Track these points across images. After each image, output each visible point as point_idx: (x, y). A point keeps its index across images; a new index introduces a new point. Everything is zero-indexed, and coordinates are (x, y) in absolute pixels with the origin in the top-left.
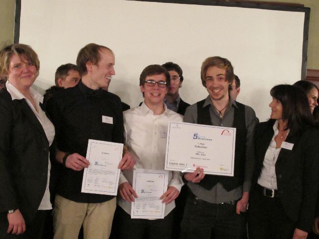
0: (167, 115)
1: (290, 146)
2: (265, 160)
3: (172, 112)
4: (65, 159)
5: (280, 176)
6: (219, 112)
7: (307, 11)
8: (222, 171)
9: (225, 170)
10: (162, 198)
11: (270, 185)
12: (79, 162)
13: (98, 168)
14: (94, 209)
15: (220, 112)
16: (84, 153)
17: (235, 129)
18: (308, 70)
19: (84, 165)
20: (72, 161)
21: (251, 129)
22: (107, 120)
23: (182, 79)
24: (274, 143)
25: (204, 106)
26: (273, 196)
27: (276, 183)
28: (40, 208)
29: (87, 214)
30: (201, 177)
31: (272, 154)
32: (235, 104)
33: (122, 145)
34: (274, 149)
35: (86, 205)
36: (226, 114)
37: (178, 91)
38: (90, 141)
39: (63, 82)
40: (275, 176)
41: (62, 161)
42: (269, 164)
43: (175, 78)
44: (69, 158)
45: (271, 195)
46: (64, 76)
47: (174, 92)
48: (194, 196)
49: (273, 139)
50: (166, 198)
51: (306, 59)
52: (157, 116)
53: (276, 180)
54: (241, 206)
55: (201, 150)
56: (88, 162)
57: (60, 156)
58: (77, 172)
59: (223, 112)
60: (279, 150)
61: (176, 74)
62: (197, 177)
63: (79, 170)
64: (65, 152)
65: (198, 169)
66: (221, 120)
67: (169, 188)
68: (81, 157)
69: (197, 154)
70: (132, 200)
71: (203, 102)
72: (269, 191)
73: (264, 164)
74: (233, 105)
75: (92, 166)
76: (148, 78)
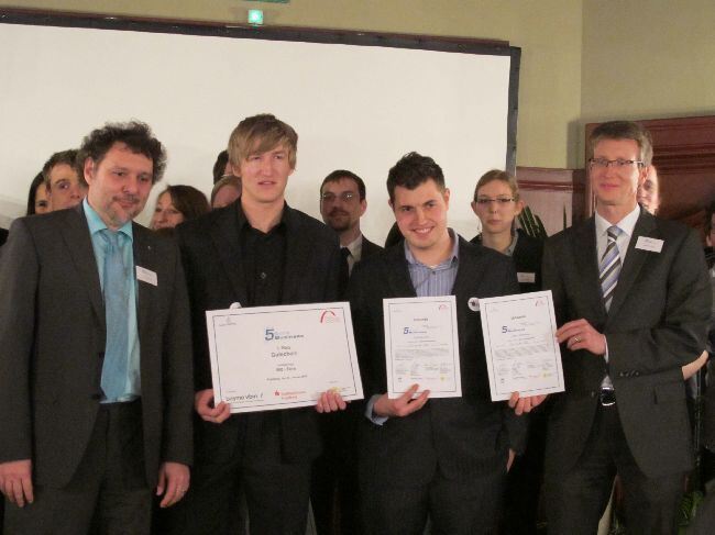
7: (515, 54)
18: (519, 168)
51: (515, 148)
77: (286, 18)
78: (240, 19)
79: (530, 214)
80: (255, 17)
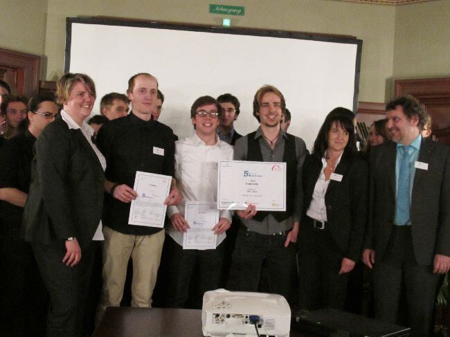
0: (219, 145)
1: (338, 178)
2: (314, 192)
3: (224, 143)
4: (113, 189)
5: (330, 207)
6: (269, 143)
7: (359, 43)
8: (274, 207)
9: (277, 205)
10: (214, 229)
11: (320, 217)
12: (127, 194)
13: (145, 200)
14: (142, 241)
15: (271, 142)
16: (131, 185)
17: (285, 164)
18: (360, 102)
19: (131, 196)
20: (121, 192)
21: (301, 161)
22: (159, 151)
23: (238, 112)
24: (322, 176)
25: (256, 137)
26: (323, 227)
27: (326, 215)
28: (94, 239)
29: (135, 245)
30: (253, 213)
31: (321, 186)
32: (285, 135)
33: (170, 177)
34: (324, 181)
35: (134, 236)
36: (277, 145)
37: (232, 123)
38: (138, 173)
39: (108, 112)
40: (325, 208)
41: (110, 192)
42: (319, 197)
43: (230, 110)
44: (117, 188)
45: (321, 227)
46: (109, 106)
47: (228, 124)
48: (245, 228)
49: (322, 171)
50: (218, 229)
51: (358, 92)
52: (209, 146)
53: (325, 212)
54: (291, 238)
55: (252, 187)
56: (136, 193)
57: (109, 185)
58: (124, 203)
59: (274, 142)
60: (328, 182)
61: (232, 106)
62: (249, 215)
63: (127, 202)
64: (113, 182)
65: (250, 206)
66: (272, 152)
67: (220, 219)
68: (129, 189)
69: (249, 191)
70: (184, 231)
71: (254, 133)
72: (319, 224)
73: (314, 196)
74: (284, 137)
75: (140, 198)
76: (199, 109)
77: (243, 22)
78: (219, 24)
79: (365, 126)
80: (227, 23)
